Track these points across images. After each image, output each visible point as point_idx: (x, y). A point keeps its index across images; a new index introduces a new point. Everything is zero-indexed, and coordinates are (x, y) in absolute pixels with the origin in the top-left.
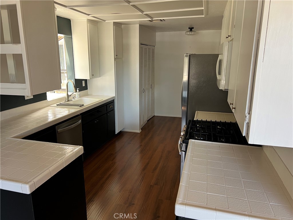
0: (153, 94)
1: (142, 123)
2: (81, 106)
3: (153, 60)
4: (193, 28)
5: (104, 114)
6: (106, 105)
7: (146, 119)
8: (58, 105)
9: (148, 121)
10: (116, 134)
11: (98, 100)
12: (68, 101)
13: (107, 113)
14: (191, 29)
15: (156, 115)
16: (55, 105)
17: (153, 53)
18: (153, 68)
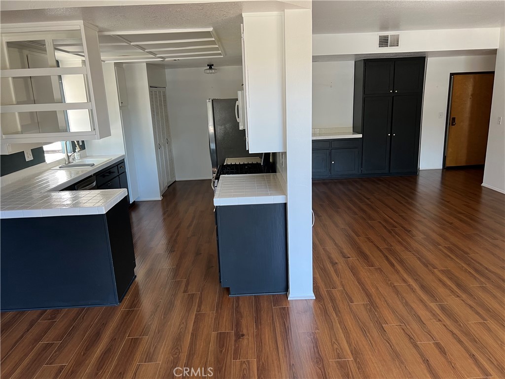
0: (170, 151)
1: (162, 189)
2: (92, 166)
3: (165, 106)
4: (213, 65)
5: (116, 177)
6: (117, 165)
7: (166, 185)
8: (60, 167)
9: (168, 187)
10: (131, 203)
11: (106, 159)
12: (69, 162)
13: (118, 175)
14: (211, 66)
15: (177, 180)
16: (58, 168)
17: (164, 96)
18: (167, 116)
